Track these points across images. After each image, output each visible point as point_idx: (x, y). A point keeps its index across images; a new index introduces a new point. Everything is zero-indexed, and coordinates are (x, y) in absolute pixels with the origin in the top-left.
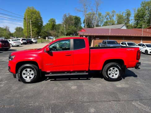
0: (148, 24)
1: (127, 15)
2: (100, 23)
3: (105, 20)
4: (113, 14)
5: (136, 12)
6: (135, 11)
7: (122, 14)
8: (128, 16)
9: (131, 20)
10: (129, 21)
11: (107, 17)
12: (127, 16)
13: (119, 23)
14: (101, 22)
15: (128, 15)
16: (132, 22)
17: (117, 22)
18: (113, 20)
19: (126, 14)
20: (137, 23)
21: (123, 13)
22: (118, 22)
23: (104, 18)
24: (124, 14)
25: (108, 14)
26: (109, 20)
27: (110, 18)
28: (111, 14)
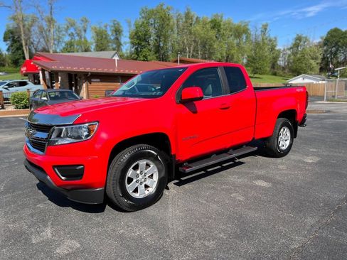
0: (157, 55)
1: (116, 31)
2: (54, 44)
3: (67, 39)
4: (84, 27)
5: (133, 28)
6: (130, 26)
7: (104, 28)
8: (116, 34)
9: (125, 43)
10: (119, 45)
11: (69, 32)
12: (114, 34)
13: (101, 47)
14: (56, 42)
15: (118, 31)
16: (127, 48)
17: (94, 44)
18: (87, 41)
19: (112, 28)
20: (137, 52)
21: (106, 27)
22: (97, 46)
23: (64, 33)
24: (109, 28)
25: (73, 25)
26: (77, 38)
27: (78, 35)
28: (79, 25)
